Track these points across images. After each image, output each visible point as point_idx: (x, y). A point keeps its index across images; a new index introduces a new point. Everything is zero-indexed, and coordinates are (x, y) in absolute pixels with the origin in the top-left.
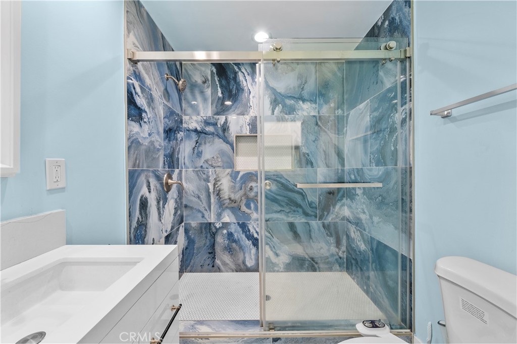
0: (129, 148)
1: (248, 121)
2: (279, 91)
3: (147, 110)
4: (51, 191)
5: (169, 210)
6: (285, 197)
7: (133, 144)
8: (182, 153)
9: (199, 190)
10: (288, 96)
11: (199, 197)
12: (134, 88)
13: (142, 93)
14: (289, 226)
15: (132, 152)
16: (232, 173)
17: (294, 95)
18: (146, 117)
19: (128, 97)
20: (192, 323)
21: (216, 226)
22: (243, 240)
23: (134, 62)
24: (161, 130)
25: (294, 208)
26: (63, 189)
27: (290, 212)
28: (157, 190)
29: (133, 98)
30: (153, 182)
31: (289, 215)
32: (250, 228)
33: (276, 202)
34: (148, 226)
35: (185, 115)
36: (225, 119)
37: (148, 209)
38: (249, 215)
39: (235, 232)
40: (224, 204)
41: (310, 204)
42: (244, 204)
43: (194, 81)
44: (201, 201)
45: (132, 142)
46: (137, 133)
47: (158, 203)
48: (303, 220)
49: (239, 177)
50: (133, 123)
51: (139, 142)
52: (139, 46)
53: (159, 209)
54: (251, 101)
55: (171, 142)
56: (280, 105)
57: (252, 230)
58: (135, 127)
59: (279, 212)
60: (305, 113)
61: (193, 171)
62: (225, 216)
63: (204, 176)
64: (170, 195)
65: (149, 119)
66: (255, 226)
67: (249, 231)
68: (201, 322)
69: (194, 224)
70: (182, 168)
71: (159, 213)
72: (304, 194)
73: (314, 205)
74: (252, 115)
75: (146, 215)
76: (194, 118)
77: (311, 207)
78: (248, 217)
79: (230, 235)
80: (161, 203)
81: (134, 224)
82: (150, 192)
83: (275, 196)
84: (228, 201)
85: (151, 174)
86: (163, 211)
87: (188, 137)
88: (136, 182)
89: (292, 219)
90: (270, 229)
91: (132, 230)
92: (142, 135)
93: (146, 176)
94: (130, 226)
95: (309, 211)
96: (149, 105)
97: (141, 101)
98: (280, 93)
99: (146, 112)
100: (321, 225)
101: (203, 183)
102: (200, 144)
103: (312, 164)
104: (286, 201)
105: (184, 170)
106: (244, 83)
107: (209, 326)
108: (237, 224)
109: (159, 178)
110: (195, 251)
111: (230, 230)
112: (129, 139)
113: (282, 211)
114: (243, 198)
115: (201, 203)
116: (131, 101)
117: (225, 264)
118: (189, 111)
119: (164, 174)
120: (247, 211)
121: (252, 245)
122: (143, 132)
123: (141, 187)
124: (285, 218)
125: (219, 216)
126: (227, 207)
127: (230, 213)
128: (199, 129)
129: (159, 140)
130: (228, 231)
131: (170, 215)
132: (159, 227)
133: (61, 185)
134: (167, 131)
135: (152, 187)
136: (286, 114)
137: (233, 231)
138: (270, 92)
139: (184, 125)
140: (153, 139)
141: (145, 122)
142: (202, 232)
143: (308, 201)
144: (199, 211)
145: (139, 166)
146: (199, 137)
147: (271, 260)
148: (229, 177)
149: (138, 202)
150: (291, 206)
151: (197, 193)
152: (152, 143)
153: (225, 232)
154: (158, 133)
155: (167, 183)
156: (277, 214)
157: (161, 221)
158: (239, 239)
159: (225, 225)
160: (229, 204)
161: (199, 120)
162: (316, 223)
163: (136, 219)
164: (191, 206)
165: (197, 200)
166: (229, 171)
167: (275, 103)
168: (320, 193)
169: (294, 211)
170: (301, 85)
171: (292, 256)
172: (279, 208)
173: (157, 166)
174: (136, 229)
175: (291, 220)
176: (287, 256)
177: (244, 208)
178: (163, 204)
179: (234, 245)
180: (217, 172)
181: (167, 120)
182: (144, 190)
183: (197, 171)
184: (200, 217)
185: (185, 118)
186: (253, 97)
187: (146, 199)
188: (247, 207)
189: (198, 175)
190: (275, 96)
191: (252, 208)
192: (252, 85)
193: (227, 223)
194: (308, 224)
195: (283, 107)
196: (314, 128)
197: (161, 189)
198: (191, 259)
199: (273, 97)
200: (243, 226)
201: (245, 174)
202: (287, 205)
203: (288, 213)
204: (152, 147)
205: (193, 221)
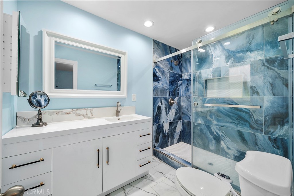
0: (154, 90)
1: (211, 71)
2: (231, 50)
3: (161, 76)
4: (133, 101)
5: (172, 113)
6: (235, 114)
7: (155, 89)
8: (181, 90)
9: (188, 106)
10: (238, 52)
11: (188, 109)
12: (156, 71)
13: (159, 71)
14: (238, 132)
15: (155, 91)
16: (202, 99)
17: (243, 50)
18: (161, 79)
19: (153, 74)
20: (170, 154)
21: (195, 124)
22: (208, 134)
23: (155, 63)
24: (168, 82)
25: (242, 122)
26: (135, 101)
27: (239, 124)
28: (165, 104)
29: (155, 74)
30: (163, 101)
31: (238, 126)
32: (212, 129)
33: (229, 117)
34: (161, 116)
35: (183, 73)
36: (199, 72)
37: (161, 110)
38: (211, 121)
39: (204, 129)
40: (199, 114)
41: (257, 122)
42: (209, 115)
43: (186, 57)
44: (189, 111)
45: (155, 88)
46: (157, 85)
47: (166, 109)
48: (250, 131)
49: (206, 101)
50: (155, 82)
51: (157, 88)
52: (158, 56)
53: (166, 111)
54: (213, 60)
55: (174, 86)
56: (232, 58)
57: (213, 130)
58: (156, 83)
59: (231, 123)
60: (252, 59)
61: (186, 97)
62: (199, 120)
63: (190, 100)
64: (172, 107)
65: (162, 79)
66: (215, 129)
67: (212, 130)
68: (173, 155)
69: (185, 121)
70: (181, 96)
71: (166, 113)
72: (251, 113)
73: (259, 122)
74: (214, 68)
75: (160, 112)
76: (186, 74)
77: (257, 124)
78: (211, 123)
79: (201, 130)
80: (168, 109)
81: (155, 114)
82: (162, 104)
83: (228, 113)
84: (200, 113)
85: (163, 98)
86: (169, 112)
87: (184, 83)
88: (156, 101)
89: (241, 129)
90: (224, 132)
91: (154, 116)
92: (159, 85)
93: (160, 99)
94: (154, 114)
95: (255, 125)
96: (162, 75)
97: (159, 74)
98: (232, 51)
99: (161, 77)
100: (267, 138)
101: (190, 103)
102: (189, 85)
103: (258, 93)
104: (235, 117)
105: (182, 97)
106: (210, 51)
107: (174, 157)
108: (205, 125)
109: (166, 100)
110: (186, 134)
111: (201, 127)
112: (153, 87)
113: (233, 122)
114: (208, 112)
115: (188, 112)
116: (155, 75)
117: (198, 143)
118: (184, 71)
119: (170, 99)
120: (210, 119)
121: (213, 138)
122: (159, 84)
123: (158, 103)
124: (235, 127)
125: (196, 120)
126: (200, 116)
127: (202, 119)
128: (188, 78)
129: (167, 86)
130: (200, 128)
131: (173, 115)
132: (166, 118)
133: (135, 100)
134: (171, 82)
135: (163, 103)
136: (237, 63)
137: (203, 128)
138: (225, 52)
139: (182, 78)
140: (164, 86)
141: (160, 81)
142: (189, 126)
143: (254, 119)
144: (188, 116)
145: (157, 96)
146: (188, 82)
147: (224, 150)
148: (201, 101)
149: (157, 107)
150: (240, 120)
151: (187, 107)
152: (163, 87)
153: (199, 128)
154: (167, 83)
155: (170, 102)
156: (229, 124)
157: (167, 116)
158: (206, 133)
159: (199, 125)
160: (201, 114)
161: (188, 74)
162: (262, 135)
163: (156, 113)
164: (185, 113)
165: (187, 111)
166: (201, 97)
167: (228, 58)
168: (266, 114)
169: (242, 124)
170: (249, 41)
171: (240, 152)
172: (231, 121)
173: (166, 96)
174: (156, 116)
175: (239, 129)
176: (236, 151)
177: (209, 117)
178: (168, 110)
179: (203, 135)
180: (196, 98)
181: (172, 78)
182: (160, 104)
183: (187, 98)
184: (188, 119)
185: (183, 75)
186: (215, 58)
187: (160, 107)
188: (210, 117)
189: (187, 100)
190: (228, 53)
191: (213, 118)
192: (214, 51)
193: (200, 124)
194: (255, 135)
195: (234, 59)
196: (261, 68)
197: (167, 104)
198: (184, 137)
199: (227, 54)
200: (208, 127)
201: (210, 99)
202: (237, 119)
203: (237, 124)
204: (163, 89)
205: (185, 120)
